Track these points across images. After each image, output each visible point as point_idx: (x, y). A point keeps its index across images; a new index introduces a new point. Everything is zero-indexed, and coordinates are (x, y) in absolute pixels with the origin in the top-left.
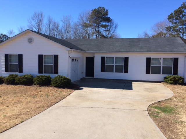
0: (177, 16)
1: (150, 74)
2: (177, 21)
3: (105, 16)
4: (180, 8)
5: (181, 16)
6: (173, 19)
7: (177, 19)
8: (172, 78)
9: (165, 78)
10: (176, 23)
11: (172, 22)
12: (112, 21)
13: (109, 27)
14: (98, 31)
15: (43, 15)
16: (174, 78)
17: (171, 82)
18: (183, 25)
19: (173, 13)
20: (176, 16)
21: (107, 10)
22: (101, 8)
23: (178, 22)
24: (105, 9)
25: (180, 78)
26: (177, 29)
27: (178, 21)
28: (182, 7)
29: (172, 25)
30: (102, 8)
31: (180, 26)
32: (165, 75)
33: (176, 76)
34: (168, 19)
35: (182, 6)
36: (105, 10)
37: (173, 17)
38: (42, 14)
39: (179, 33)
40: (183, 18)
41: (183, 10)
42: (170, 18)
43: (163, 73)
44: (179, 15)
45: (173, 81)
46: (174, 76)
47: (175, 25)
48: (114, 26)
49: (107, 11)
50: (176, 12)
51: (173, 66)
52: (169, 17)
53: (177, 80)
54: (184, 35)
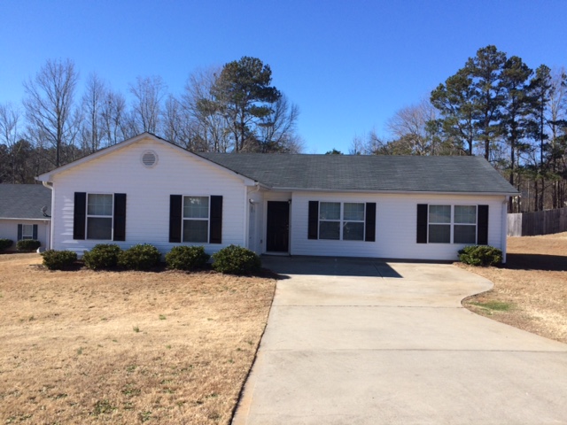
0: (456, 94)
1: (426, 242)
2: (454, 106)
3: (262, 84)
4: (460, 72)
5: (464, 93)
6: (445, 101)
7: (454, 101)
8: (478, 252)
9: (461, 252)
10: (452, 111)
11: (442, 109)
12: (282, 99)
13: (274, 114)
14: (243, 124)
15: (75, 70)
16: (483, 251)
17: (476, 260)
18: (470, 117)
19: (445, 85)
20: (453, 92)
21: (267, 68)
22: (249, 59)
23: (457, 109)
24: (261, 65)
25: (496, 251)
26: (455, 126)
27: (458, 106)
28: (467, 71)
29: (442, 117)
30: (254, 60)
31: (463, 119)
32: (460, 246)
33: (486, 247)
34: (432, 100)
35: (467, 68)
36: (263, 68)
37: (445, 96)
38: (70, 69)
39: (461, 139)
40: (470, 100)
41: (469, 77)
42: (437, 96)
43: (455, 242)
44: (459, 90)
45: (480, 258)
46: (481, 247)
47: (448, 115)
48: (288, 113)
49: (269, 69)
50: (451, 82)
51: (476, 224)
52: (434, 96)
53: (488, 256)
54: (473, 143)
